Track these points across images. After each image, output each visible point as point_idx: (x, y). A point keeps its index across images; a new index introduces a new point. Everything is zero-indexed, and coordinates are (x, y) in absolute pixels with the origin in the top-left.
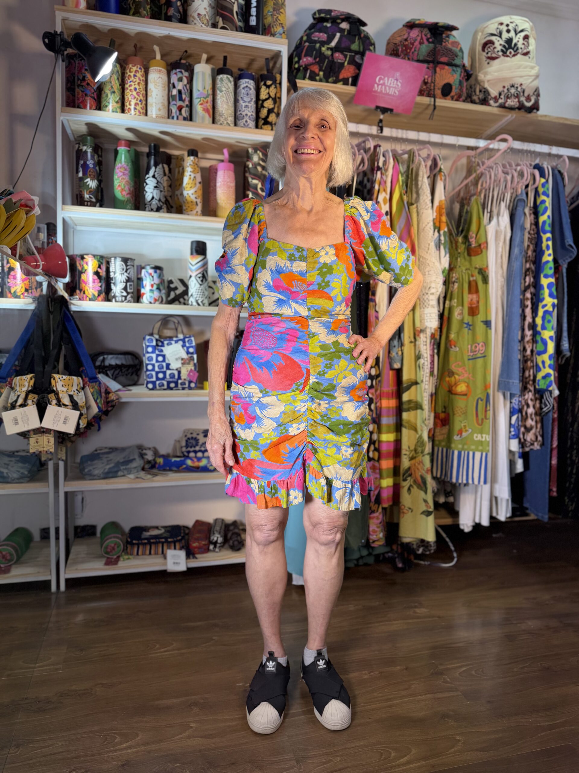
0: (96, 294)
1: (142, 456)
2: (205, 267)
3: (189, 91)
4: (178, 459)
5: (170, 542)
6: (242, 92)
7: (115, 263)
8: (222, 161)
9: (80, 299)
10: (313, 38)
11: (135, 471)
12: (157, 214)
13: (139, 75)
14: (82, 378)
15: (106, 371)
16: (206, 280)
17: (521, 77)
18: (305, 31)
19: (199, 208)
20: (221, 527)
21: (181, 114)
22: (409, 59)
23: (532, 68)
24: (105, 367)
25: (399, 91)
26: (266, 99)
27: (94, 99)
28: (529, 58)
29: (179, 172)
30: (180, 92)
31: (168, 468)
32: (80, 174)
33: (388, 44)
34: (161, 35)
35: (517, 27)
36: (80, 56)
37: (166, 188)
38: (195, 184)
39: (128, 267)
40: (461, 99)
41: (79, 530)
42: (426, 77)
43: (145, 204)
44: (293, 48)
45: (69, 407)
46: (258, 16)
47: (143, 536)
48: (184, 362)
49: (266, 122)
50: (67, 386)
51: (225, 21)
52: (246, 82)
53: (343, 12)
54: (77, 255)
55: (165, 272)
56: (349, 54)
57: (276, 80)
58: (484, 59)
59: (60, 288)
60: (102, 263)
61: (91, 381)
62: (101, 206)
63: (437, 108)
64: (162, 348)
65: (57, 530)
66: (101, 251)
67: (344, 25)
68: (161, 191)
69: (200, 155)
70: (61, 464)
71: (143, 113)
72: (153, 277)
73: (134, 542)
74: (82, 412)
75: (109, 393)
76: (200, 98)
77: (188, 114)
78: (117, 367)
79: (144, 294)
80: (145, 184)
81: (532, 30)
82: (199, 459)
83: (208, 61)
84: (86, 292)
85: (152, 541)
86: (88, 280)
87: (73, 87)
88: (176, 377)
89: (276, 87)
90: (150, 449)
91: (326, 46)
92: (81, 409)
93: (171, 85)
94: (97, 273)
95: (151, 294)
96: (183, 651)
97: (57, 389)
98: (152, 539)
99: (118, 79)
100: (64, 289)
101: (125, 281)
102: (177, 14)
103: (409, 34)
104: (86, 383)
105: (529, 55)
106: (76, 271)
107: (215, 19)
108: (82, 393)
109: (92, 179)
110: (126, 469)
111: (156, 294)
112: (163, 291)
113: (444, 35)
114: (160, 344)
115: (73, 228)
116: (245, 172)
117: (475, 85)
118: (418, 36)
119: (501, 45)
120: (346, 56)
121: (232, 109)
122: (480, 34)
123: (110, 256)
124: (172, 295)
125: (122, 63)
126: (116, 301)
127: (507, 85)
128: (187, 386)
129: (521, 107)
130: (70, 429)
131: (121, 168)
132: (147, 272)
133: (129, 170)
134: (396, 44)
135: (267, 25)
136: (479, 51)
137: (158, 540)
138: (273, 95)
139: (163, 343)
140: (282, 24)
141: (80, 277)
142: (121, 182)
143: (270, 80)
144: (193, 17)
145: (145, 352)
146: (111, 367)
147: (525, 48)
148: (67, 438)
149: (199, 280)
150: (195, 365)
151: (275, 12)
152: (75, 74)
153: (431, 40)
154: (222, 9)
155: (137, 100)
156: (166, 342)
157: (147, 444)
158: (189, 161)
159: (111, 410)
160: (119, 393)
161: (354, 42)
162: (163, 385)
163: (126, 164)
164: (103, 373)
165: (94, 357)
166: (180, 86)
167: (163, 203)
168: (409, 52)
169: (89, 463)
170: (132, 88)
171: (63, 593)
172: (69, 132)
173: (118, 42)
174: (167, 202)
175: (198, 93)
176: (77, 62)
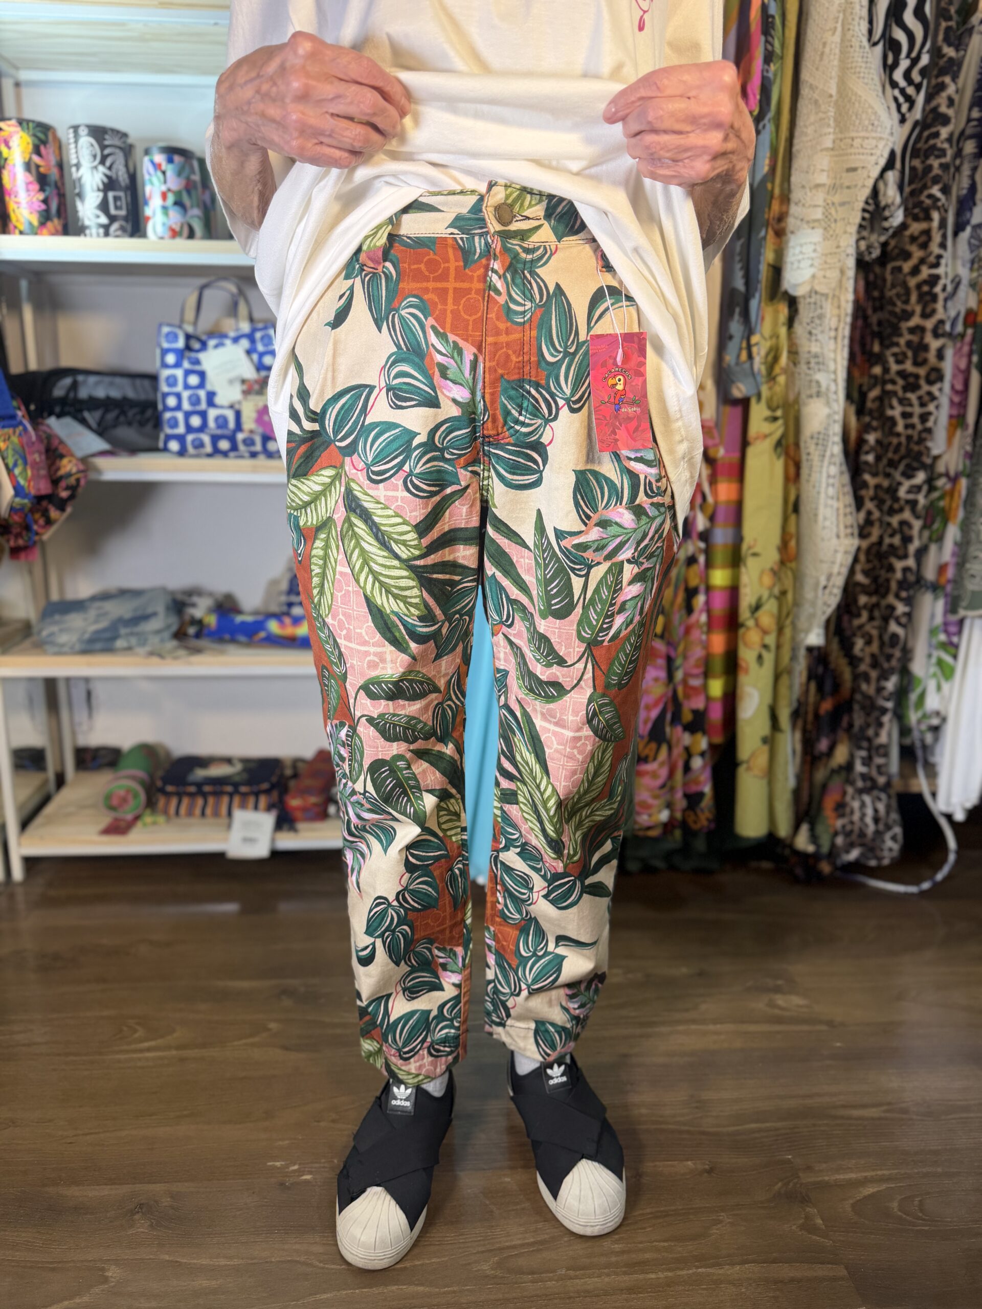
0: (35, 222)
1: (179, 608)
4: (250, 619)
7: (76, 143)
11: (155, 639)
15: (81, 411)
24: (78, 402)
31: (227, 637)
39: (107, 152)
41: (86, 755)
47: (192, 778)
48: (251, 388)
60: (43, 143)
64: (202, 356)
72: (164, 173)
78: (111, 403)
79: (148, 217)
82: (295, 621)
85: (207, 789)
86: (17, 186)
88: (232, 424)
90: (212, 594)
94: (33, 168)
95: (164, 219)
96: (188, 1053)
98: (211, 784)
101: (101, 186)
110: (132, 634)
111: (175, 217)
114: (196, 346)
128: (259, 447)
132: (152, 162)
137: (218, 788)
139: (203, 343)
145: (158, 363)
146: (93, 403)
156: (212, 343)
162: (203, 445)
164: (69, 415)
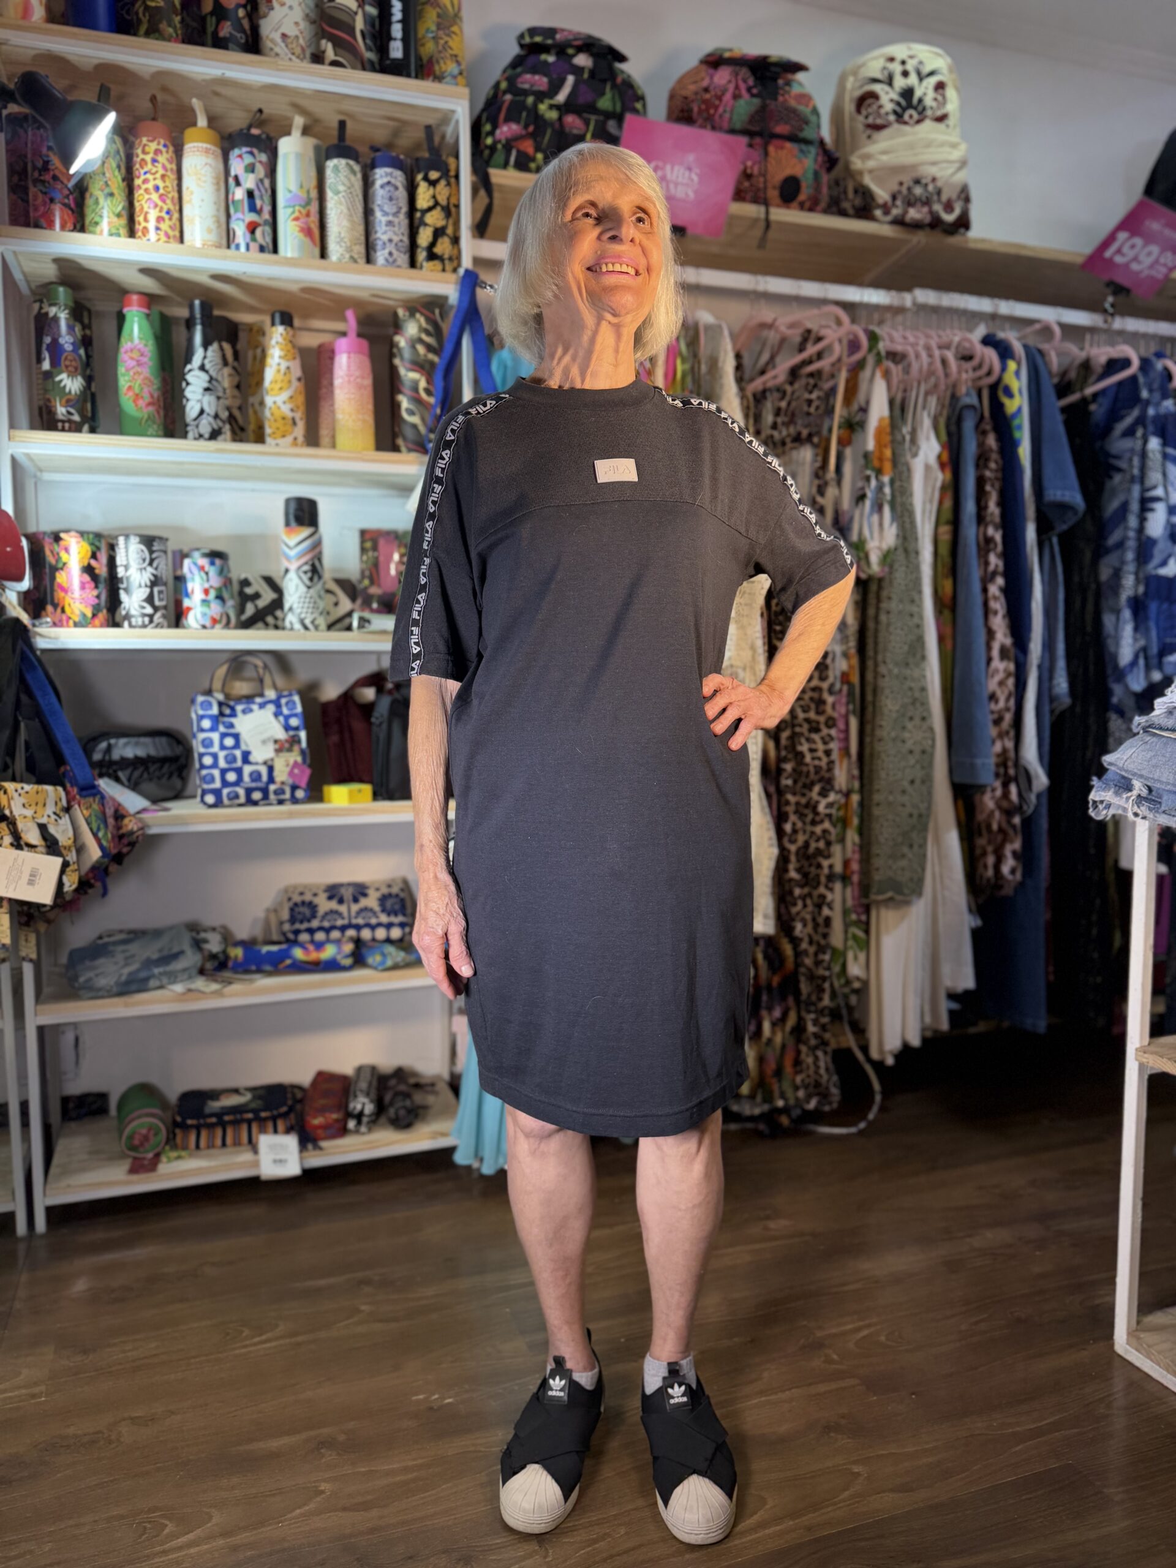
0: (89, 613)
1: (198, 944)
2: (317, 551)
3: (269, 192)
4: (274, 948)
5: (265, 1119)
6: (380, 194)
7: (127, 548)
8: (344, 334)
9: (55, 625)
10: (521, 86)
11: (186, 976)
12: (212, 444)
13: (162, 159)
14: (65, 789)
15: (115, 771)
16: (320, 577)
17: (934, 163)
18: (504, 71)
19: (300, 431)
20: (370, 1084)
21: (254, 240)
22: (714, 128)
23: (954, 146)
24: (112, 763)
25: (696, 192)
26: (430, 209)
27: (71, 209)
28: (948, 126)
29: (255, 358)
30: (250, 194)
31: (254, 968)
32: (46, 365)
33: (672, 97)
34: (208, 77)
35: (921, 67)
36: (35, 120)
37: (228, 391)
38: (290, 382)
39: (154, 556)
40: (819, 208)
41: (71, 1105)
42: (749, 163)
43: (186, 425)
44: (480, 104)
45: (39, 849)
46: (406, 40)
47: (207, 1111)
48: (281, 747)
49: (432, 256)
50: (33, 807)
51: (340, 51)
52: (387, 174)
53: (579, 33)
54: (44, 533)
55: (232, 563)
56: (593, 118)
57: (448, 171)
58: (860, 127)
59: (10, 603)
60: (98, 548)
61: (84, 793)
62: (93, 430)
63: (773, 226)
64: (233, 720)
65: (24, 1107)
66: (96, 524)
67: (582, 60)
68: (219, 398)
69: (297, 322)
70: (28, 970)
71: (174, 237)
72: (207, 573)
73: (190, 1122)
74: (68, 858)
75: (123, 817)
76: (294, 206)
77: (269, 239)
78: (137, 762)
79: (189, 609)
80: (184, 384)
81: (951, 70)
82: (319, 946)
83: (306, 131)
84: (67, 609)
85: (227, 1118)
86: (71, 584)
87: (23, 183)
88: (265, 778)
89: (448, 184)
90: (214, 929)
91: (547, 102)
92: (64, 852)
93: (231, 181)
94: (89, 570)
95: (205, 610)
96: (300, 1339)
97: (11, 812)
98: (228, 1114)
99: (119, 167)
100: (20, 605)
101: (149, 583)
102: (239, 35)
103: (712, 77)
104: (74, 798)
105: (946, 122)
106: (44, 567)
107: (318, 45)
108: (66, 820)
109: (72, 375)
110: (165, 973)
111: (216, 609)
112: (230, 603)
113: (780, 82)
114: (227, 711)
115: (35, 476)
116: (392, 356)
117: (844, 179)
118: (730, 81)
119: (892, 100)
120: (587, 123)
121: (361, 228)
122: (851, 79)
123: (115, 533)
124: (250, 610)
125: (125, 134)
126: (131, 626)
127: (907, 180)
128: (287, 795)
129: (936, 223)
130: (43, 894)
131: (132, 350)
132: (195, 564)
133: (149, 354)
134: (686, 98)
135: (425, 59)
136: (850, 114)
137: (238, 1116)
138: (442, 200)
139: (233, 709)
140: (456, 56)
141: (53, 578)
142: (133, 379)
143: (437, 169)
144: (272, 41)
145: (195, 729)
146: (124, 763)
147: (939, 108)
148: (36, 914)
149: (305, 578)
150: (303, 752)
151: (441, 33)
152: (25, 156)
153: (755, 91)
154: (331, 26)
155: (161, 210)
156: (239, 708)
157: (209, 919)
158: (277, 335)
159: (128, 853)
160: (143, 816)
161: (603, 94)
162: (237, 796)
163: (144, 342)
164: (109, 776)
165: (88, 745)
166: (249, 182)
167: (224, 422)
168: (713, 115)
169: (88, 963)
170: (150, 186)
171: (42, 1236)
172: (18, 276)
173: (115, 90)
174: (232, 419)
175: (289, 195)
176: (30, 133)
